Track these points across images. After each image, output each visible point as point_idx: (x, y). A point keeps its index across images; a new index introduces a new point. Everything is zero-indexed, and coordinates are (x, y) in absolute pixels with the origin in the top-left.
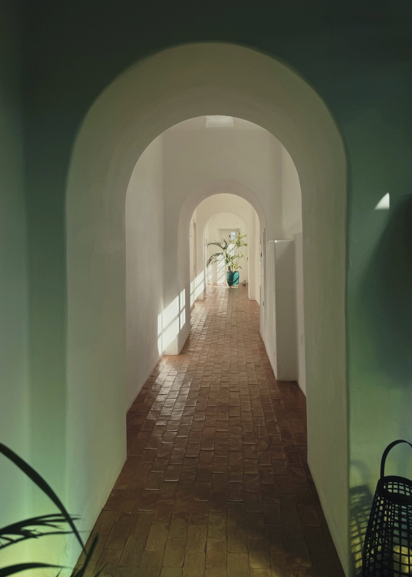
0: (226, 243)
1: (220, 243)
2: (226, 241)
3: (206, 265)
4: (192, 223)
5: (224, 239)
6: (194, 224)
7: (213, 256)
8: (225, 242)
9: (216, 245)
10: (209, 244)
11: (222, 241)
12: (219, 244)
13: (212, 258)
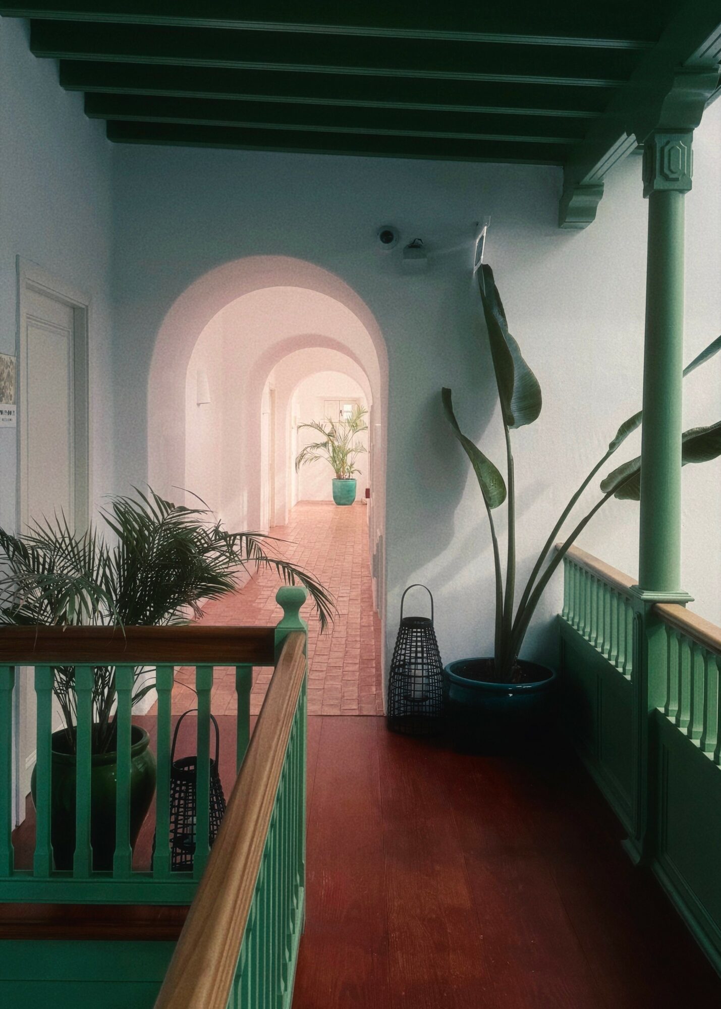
0: (333, 425)
1: (322, 425)
2: (333, 421)
3: (295, 465)
4: (266, 390)
5: (329, 418)
6: (272, 392)
7: (308, 447)
8: (331, 423)
9: (313, 429)
10: (301, 426)
11: (326, 421)
12: (320, 428)
13: (305, 452)
